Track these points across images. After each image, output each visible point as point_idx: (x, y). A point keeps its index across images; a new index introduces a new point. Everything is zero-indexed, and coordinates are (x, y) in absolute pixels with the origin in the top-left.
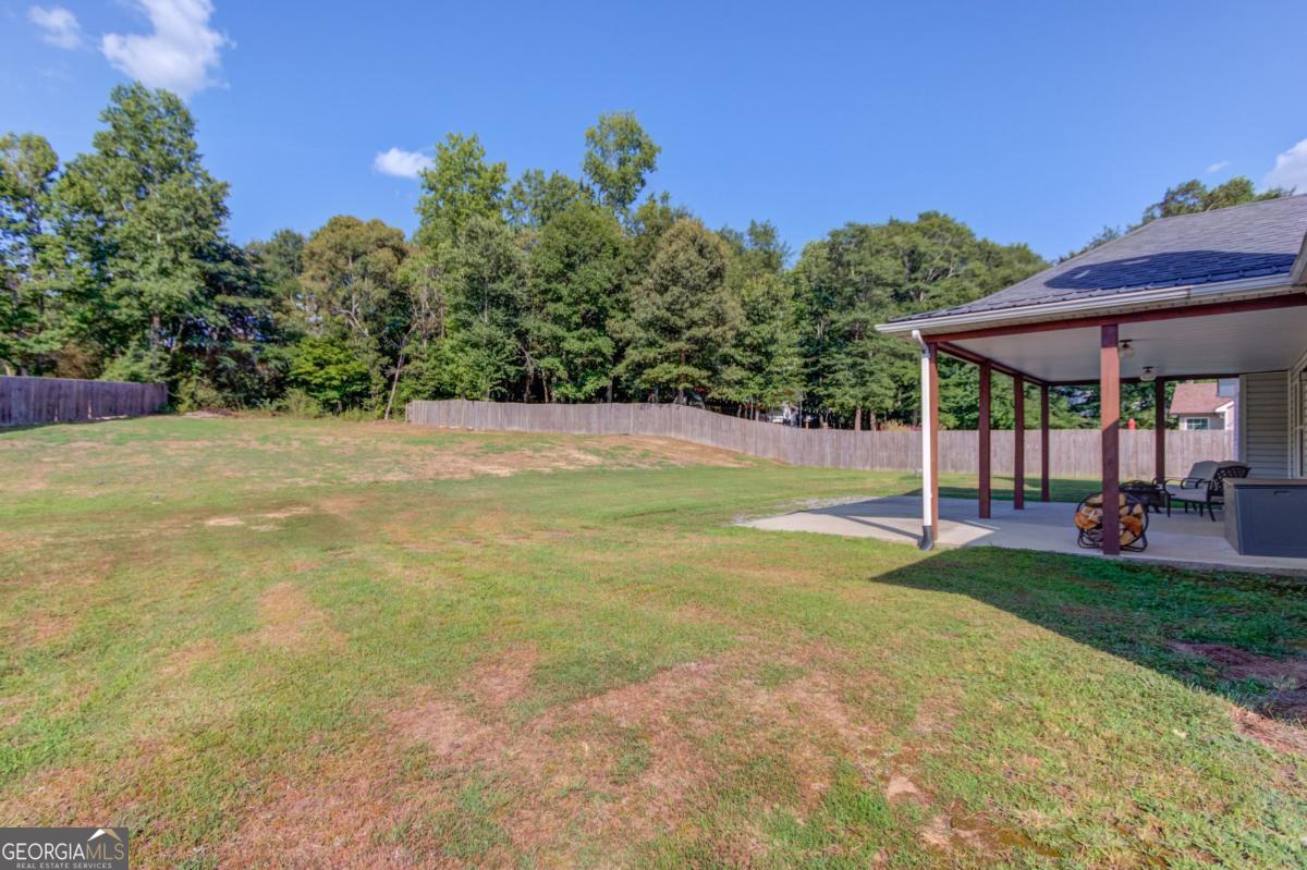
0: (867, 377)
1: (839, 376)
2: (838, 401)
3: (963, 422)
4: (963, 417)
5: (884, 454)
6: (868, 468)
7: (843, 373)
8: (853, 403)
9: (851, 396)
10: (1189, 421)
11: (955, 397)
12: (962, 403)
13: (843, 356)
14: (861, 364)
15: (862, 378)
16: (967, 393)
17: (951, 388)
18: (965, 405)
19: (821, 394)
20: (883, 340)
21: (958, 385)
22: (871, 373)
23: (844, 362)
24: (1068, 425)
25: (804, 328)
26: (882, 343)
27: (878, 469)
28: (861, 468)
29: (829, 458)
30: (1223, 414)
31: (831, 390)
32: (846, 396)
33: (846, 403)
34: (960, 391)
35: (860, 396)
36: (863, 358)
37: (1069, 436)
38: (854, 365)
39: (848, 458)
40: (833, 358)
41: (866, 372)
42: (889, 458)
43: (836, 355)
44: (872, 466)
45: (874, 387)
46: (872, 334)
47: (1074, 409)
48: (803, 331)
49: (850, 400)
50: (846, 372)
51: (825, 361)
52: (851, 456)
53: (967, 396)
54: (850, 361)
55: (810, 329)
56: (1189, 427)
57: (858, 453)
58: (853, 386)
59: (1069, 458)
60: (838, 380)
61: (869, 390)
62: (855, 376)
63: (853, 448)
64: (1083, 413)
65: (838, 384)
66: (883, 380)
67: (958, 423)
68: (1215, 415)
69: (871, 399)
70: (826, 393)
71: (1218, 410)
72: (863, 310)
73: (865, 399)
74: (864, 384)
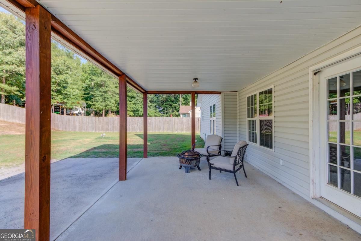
0: (106, 99)
1: (97, 98)
2: (97, 106)
3: (135, 114)
4: (135, 113)
5: (100, 126)
6: (94, 131)
7: (98, 97)
8: (101, 107)
9: (101, 105)
10: (183, 115)
11: (133, 107)
12: (135, 109)
13: (98, 92)
14: (104, 95)
15: (105, 99)
16: (136, 106)
17: (132, 105)
18: (135, 110)
19: (91, 104)
20: (111, 88)
21: (134, 104)
22: (108, 98)
23: (98, 94)
24: (159, 116)
25: (87, 82)
26: (111, 89)
27: (98, 131)
28: (91, 131)
29: (78, 128)
30: (190, 113)
31: (94, 103)
32: (99, 105)
33: (99, 107)
34: (134, 106)
35: (104, 105)
36: (105, 93)
37: (158, 119)
38: (102, 95)
39: (86, 127)
40: (95, 92)
41: (105, 98)
42: (102, 127)
43: (96, 92)
44: (96, 130)
45: (108, 103)
46: (107, 86)
47: (160, 112)
48: (87, 83)
49: (101, 106)
50: (99, 97)
51: (92, 93)
52: (87, 127)
53: (136, 107)
54: (100, 94)
55: (89, 83)
56: (183, 116)
57: (90, 125)
58: (102, 102)
59: (158, 126)
60: (96, 100)
61: (107, 104)
62: (103, 99)
63: (88, 123)
64: (161, 113)
65: (97, 101)
66: (111, 101)
67: (134, 115)
68: (188, 113)
69: (107, 106)
70: (92, 104)
71: (189, 112)
72: (105, 78)
73: (106, 106)
74: (105, 102)
